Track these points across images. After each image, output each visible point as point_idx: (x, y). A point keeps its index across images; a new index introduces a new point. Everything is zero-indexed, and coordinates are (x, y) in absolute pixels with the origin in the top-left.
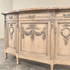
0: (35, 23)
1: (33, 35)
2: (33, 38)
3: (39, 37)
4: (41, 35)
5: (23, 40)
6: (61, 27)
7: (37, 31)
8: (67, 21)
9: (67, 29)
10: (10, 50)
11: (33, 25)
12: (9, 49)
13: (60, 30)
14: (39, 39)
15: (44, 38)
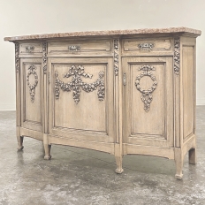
0: (82, 64)
1: (77, 89)
2: (77, 97)
3: (90, 94)
4: (94, 89)
5: (56, 102)
6: (136, 71)
7: (85, 80)
8: (146, 60)
9: (147, 75)
10: (31, 127)
11: (76, 69)
12: (27, 126)
13: (134, 79)
14: (90, 100)
15: (101, 98)
